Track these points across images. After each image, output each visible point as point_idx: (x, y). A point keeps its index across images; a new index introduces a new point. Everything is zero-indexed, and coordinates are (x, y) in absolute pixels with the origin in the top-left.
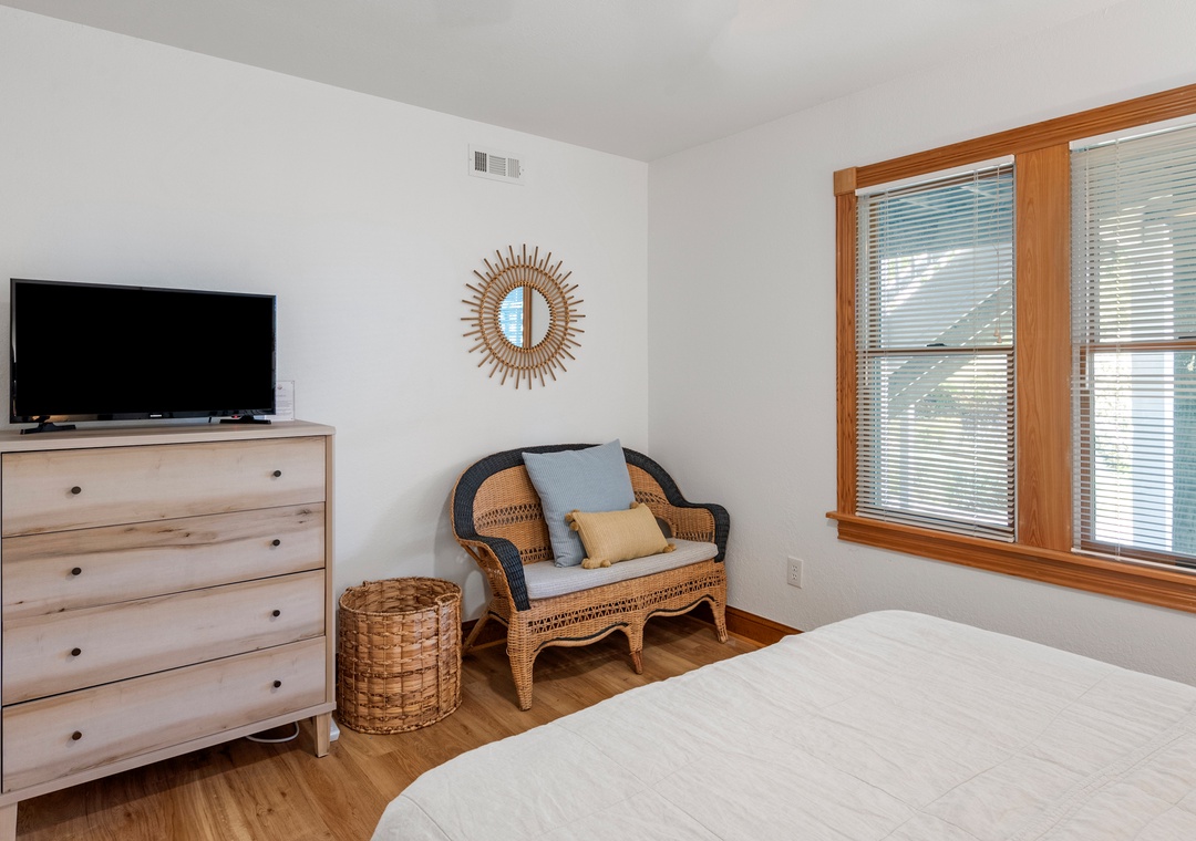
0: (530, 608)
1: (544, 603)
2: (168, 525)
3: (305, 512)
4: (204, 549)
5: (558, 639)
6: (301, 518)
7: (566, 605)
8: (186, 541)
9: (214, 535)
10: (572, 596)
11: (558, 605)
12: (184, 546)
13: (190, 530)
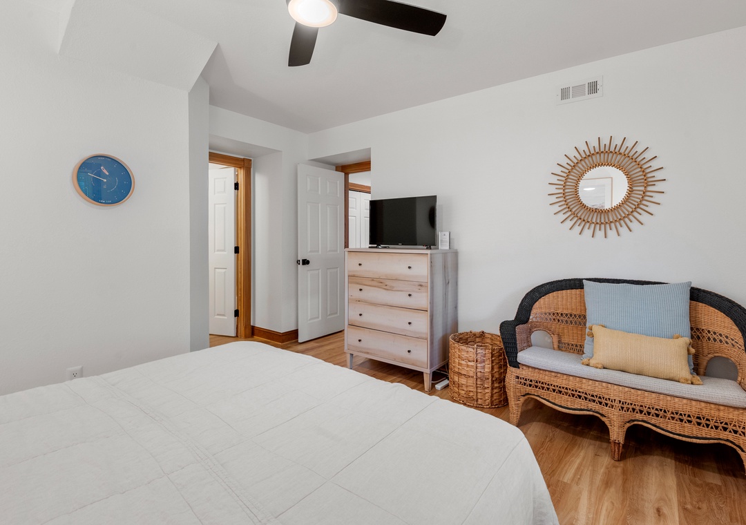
0: (519, 368)
1: (530, 369)
2: (381, 281)
3: (421, 286)
4: (390, 292)
5: (537, 396)
6: (419, 287)
7: (546, 377)
8: (385, 287)
9: (393, 287)
10: (553, 374)
11: (541, 376)
12: (385, 289)
13: (387, 284)
